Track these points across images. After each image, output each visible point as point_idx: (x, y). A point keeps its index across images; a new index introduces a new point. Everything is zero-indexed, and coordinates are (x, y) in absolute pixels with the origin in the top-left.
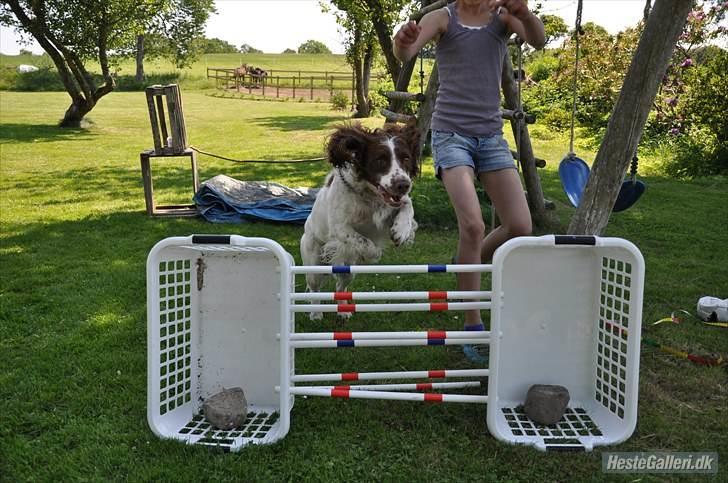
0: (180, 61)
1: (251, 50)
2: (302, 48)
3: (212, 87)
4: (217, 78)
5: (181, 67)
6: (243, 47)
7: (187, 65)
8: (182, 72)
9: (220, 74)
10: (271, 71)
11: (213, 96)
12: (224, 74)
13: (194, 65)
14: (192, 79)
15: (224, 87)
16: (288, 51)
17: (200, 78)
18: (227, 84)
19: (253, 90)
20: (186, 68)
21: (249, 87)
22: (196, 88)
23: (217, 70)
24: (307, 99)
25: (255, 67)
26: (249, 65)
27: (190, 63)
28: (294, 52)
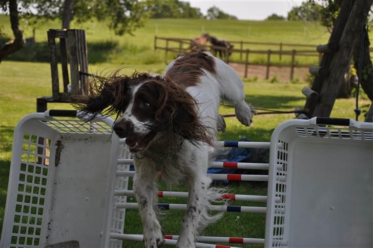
0: (120, 25)
1: (222, 16)
2: (294, 13)
3: (160, 62)
4: (167, 49)
5: (121, 33)
6: (210, 10)
7: (129, 32)
8: (122, 40)
9: (175, 45)
10: (242, 43)
13: (138, 33)
14: (134, 50)
17: (144, 49)
20: (126, 35)
23: (168, 40)
24: (261, 78)
25: (220, 37)
26: (213, 34)
27: (133, 28)
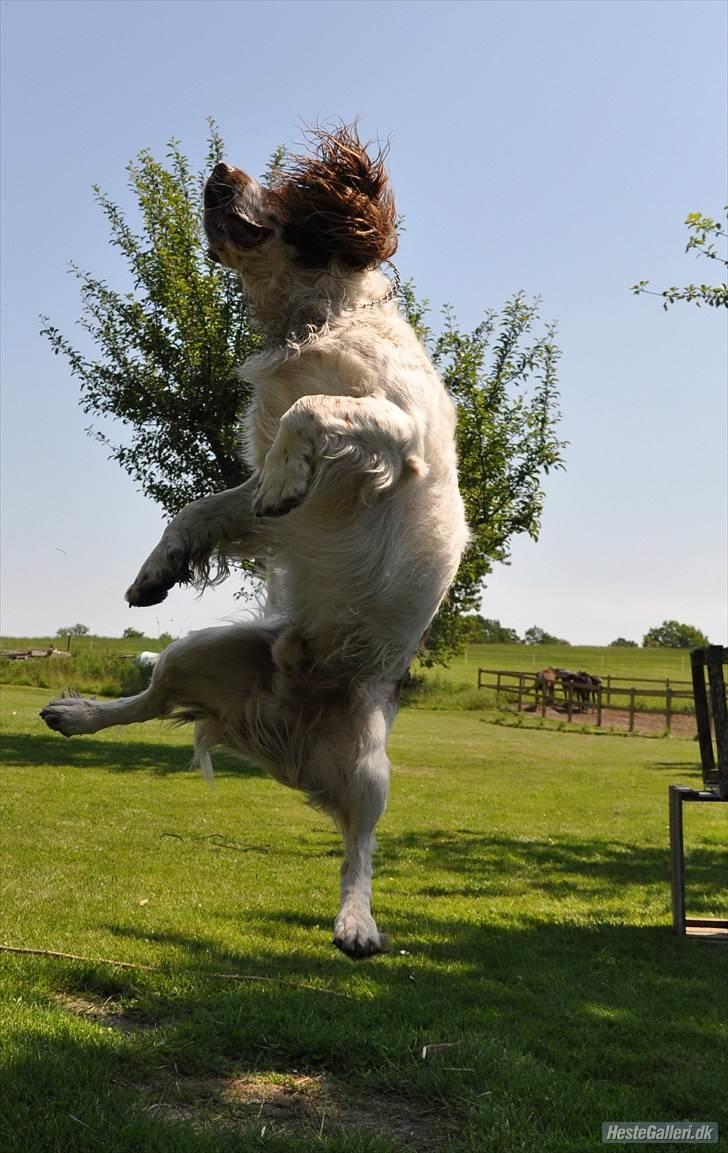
0: (428, 653)
1: (547, 640)
2: (653, 637)
3: (490, 707)
4: (499, 688)
5: (429, 664)
6: (530, 632)
7: (441, 662)
8: (430, 674)
9: (506, 681)
10: (609, 679)
11: (497, 722)
12: (515, 682)
13: (454, 663)
14: (448, 689)
15: (514, 708)
16: (621, 643)
17: (463, 688)
18: (518, 701)
19: (574, 717)
20: (436, 667)
21: (566, 709)
22: (455, 707)
23: (500, 674)
27: (447, 658)
28: (632, 644)
